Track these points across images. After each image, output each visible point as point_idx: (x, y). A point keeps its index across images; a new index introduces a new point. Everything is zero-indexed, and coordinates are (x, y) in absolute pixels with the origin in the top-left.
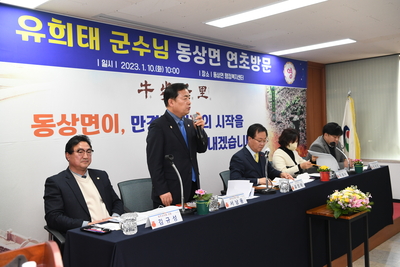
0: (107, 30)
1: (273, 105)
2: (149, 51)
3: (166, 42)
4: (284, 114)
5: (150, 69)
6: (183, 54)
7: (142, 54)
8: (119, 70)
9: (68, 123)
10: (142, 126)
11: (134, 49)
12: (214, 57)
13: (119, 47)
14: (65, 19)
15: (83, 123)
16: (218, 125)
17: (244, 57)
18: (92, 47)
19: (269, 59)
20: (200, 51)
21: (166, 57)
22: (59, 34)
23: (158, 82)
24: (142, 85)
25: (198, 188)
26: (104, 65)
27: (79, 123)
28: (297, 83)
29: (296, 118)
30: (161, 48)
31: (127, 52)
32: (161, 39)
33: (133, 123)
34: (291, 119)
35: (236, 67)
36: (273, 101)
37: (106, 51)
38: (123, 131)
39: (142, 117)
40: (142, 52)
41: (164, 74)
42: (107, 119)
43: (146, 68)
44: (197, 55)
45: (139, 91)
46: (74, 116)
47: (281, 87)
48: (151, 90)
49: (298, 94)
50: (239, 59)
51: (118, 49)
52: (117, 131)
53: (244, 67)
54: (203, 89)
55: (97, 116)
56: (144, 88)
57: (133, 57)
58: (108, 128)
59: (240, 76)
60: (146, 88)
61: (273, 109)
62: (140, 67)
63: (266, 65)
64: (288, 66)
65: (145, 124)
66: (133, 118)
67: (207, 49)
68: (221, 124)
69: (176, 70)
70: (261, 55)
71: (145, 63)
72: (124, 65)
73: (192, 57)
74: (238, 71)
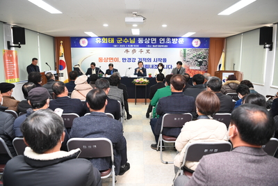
0: (116, 38)
1: (184, 55)
2: (128, 42)
3: (134, 39)
4: (192, 58)
6: (141, 41)
8: (119, 47)
9: (106, 59)
10: (125, 60)
11: (124, 41)
12: (153, 41)
13: (119, 42)
14: (105, 37)
17: (168, 39)
18: (112, 43)
19: (183, 39)
20: (147, 39)
21: (134, 43)
22: (104, 41)
23: (130, 49)
26: (115, 46)
27: (108, 59)
28: (201, 46)
29: (200, 60)
30: (132, 40)
31: (121, 42)
32: (132, 38)
33: (123, 60)
34: (197, 60)
37: (116, 43)
38: (120, 62)
39: (126, 58)
40: (126, 42)
41: (133, 47)
42: (116, 59)
44: (146, 41)
45: (125, 52)
47: (190, 49)
48: (129, 52)
50: (166, 40)
52: (118, 62)
53: (168, 43)
54: (148, 51)
55: (112, 58)
57: (123, 43)
58: (116, 61)
59: (166, 46)
60: (127, 51)
62: (125, 46)
63: (181, 41)
64: (195, 40)
66: (123, 58)
68: (156, 60)
69: (138, 46)
70: (178, 38)
71: (127, 45)
72: (121, 46)
73: (144, 42)
74: (165, 44)
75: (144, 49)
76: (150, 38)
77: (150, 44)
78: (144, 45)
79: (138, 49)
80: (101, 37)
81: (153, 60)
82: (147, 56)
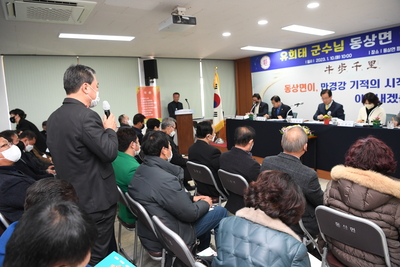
0: (309, 47)
2: (331, 49)
3: (342, 42)
5: (331, 59)
6: (355, 44)
8: (315, 63)
9: (295, 88)
11: (323, 51)
12: (385, 38)
13: (315, 52)
14: (293, 49)
16: (388, 85)
18: (304, 56)
20: (370, 37)
21: (342, 49)
22: (293, 55)
23: (335, 65)
24: (327, 68)
26: (309, 62)
27: (299, 87)
30: (339, 46)
31: (319, 53)
32: (339, 40)
33: (322, 86)
37: (310, 56)
38: (317, 90)
40: (327, 52)
41: (341, 59)
42: (310, 85)
43: (329, 59)
44: (368, 41)
45: (325, 71)
46: (297, 85)
48: (332, 69)
51: (315, 54)
52: (314, 90)
54: (372, 63)
55: (306, 84)
57: (323, 55)
58: (310, 89)
60: (330, 69)
62: (326, 59)
66: (322, 84)
67: (377, 35)
68: (391, 84)
69: (350, 55)
71: (328, 57)
72: (318, 60)
73: (362, 45)
75: (364, 61)
76: (377, 33)
77: (378, 47)
78: (363, 52)
79: (350, 63)
80: (287, 50)
81: (383, 83)
82: (371, 75)
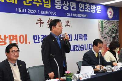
1: (102, 29)
2: (41, 4)
4: (108, 33)
5: (42, 13)
6: (58, 5)
7: (38, 6)
8: (27, 13)
9: (2, 39)
10: (39, 40)
11: (34, 3)
12: (73, 6)
15: (10, 39)
16: (75, 39)
17: (88, 6)
18: (13, 2)
19: (100, 7)
20: (66, 3)
21: (50, 7)
23: (46, 19)
24: (38, 21)
25: (66, 70)
26: (20, 11)
27: (8, 39)
28: (114, 18)
29: (114, 35)
30: (47, 2)
31: (30, 4)
33: (34, 39)
34: (111, 36)
35: (84, 11)
36: (102, 27)
38: (29, 43)
39: (38, 36)
40: (38, 4)
41: (49, 15)
42: (22, 37)
43: (40, 12)
44: (65, 5)
45: (37, 23)
46: (5, 36)
47: (106, 20)
48: (43, 23)
49: (115, 23)
50: (85, 7)
51: (26, 3)
52: (26, 43)
53: (88, 11)
54: (67, 22)
55: (16, 36)
56: (39, 22)
58: (22, 41)
59: (85, 15)
61: (102, 31)
62: (37, 12)
63: (99, 9)
64: (110, 10)
65: (40, 39)
66: (34, 36)
67: (69, 3)
68: (77, 38)
69: (55, 13)
70: (96, 4)
71: (40, 10)
72: (30, 11)
73: (62, 7)
74: (84, 13)
75: (63, 19)
77: (69, 11)
